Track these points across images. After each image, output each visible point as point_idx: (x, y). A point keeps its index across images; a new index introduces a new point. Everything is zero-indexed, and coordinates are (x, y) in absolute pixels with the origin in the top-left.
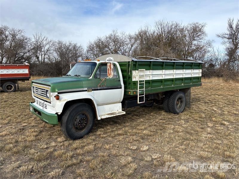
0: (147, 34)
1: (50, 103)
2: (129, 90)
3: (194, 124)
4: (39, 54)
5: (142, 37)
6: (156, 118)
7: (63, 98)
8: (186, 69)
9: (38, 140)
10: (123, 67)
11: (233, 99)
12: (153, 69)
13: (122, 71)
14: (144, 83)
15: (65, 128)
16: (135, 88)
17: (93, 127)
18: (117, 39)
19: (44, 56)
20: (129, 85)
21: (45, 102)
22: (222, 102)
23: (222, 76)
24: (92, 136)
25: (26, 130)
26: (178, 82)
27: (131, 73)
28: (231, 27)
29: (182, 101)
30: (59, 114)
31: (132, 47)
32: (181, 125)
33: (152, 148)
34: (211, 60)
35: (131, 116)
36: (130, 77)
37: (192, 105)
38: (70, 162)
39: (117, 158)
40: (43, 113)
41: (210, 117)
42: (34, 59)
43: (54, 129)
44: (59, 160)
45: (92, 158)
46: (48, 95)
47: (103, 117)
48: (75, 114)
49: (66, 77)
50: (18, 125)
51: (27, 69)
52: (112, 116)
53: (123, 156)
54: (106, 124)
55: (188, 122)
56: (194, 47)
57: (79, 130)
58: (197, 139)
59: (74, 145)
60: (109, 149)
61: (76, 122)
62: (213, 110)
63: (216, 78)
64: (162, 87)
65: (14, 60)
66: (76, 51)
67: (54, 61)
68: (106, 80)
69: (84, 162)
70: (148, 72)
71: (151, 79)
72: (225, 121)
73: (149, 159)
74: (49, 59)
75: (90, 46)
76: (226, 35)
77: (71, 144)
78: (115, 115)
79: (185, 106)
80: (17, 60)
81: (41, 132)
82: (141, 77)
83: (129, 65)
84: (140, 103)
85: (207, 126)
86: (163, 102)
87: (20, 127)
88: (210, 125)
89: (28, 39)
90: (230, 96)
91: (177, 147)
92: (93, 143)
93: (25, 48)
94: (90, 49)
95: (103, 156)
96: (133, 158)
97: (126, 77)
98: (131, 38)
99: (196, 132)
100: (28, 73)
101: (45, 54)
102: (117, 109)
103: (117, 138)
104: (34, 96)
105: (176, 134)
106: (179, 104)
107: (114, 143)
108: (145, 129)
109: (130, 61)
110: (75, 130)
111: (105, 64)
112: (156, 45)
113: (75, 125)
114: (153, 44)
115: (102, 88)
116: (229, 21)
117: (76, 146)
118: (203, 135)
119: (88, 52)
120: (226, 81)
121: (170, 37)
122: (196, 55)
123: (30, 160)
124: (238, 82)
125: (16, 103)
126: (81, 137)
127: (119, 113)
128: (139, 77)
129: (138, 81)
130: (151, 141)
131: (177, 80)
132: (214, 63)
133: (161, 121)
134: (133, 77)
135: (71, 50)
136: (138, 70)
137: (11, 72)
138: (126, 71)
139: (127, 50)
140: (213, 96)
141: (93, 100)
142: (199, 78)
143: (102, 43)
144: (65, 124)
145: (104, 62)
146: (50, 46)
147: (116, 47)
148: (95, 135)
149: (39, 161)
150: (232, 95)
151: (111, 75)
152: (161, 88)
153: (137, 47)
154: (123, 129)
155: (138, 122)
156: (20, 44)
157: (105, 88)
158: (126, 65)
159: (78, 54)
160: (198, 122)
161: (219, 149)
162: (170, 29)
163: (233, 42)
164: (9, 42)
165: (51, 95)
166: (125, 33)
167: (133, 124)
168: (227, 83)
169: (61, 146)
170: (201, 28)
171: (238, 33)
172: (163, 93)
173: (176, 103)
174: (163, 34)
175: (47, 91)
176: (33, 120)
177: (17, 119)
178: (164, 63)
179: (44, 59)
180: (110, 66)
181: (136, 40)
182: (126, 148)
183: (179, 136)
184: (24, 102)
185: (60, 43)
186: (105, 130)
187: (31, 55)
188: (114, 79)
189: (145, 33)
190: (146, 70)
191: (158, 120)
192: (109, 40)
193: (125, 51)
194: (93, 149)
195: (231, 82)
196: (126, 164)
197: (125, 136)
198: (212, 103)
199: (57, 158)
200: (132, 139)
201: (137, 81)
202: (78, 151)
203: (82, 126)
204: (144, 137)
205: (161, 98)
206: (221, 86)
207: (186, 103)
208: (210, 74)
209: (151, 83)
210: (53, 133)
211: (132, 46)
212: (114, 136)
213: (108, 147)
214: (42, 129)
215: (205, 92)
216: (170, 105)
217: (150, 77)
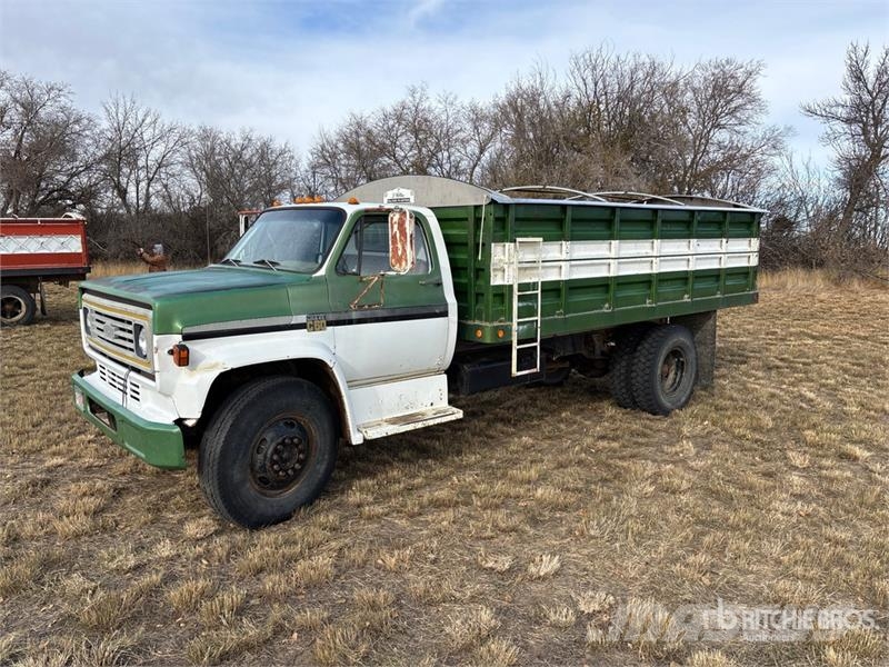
0: (541, 101)
1: (152, 377)
2: (477, 322)
3: (735, 455)
4: (126, 180)
5: (520, 116)
6: (583, 432)
7: (204, 357)
8: (700, 236)
9: (104, 530)
10: (453, 228)
11: (873, 354)
12: (573, 238)
13: (450, 245)
14: (539, 292)
15: (215, 479)
16: (502, 313)
17: (332, 471)
18: (426, 120)
19: (149, 185)
20: (477, 302)
21: (132, 374)
22: (833, 366)
23: (821, 264)
24: (329, 509)
25: (57, 488)
26: (667, 289)
27: (488, 255)
28: (858, 76)
29: (683, 363)
30: (190, 423)
31: (481, 153)
32: (683, 461)
33: (576, 565)
34: (781, 203)
35: (484, 424)
36: (483, 270)
37: (719, 377)
38: (231, 638)
39: (433, 610)
40: (124, 420)
41: (793, 428)
42: (107, 199)
43: (176, 482)
44: (186, 623)
45: (326, 614)
46: (143, 344)
47: (373, 434)
48: (255, 424)
49: (220, 270)
50: (26, 464)
51: (76, 234)
52: (410, 427)
53: (456, 601)
54: (386, 457)
55: (709, 447)
56: (715, 155)
57: (273, 488)
58: (756, 524)
59: (251, 556)
60: (398, 572)
61: (260, 457)
62: (802, 397)
63: (801, 273)
64: (606, 309)
65: (34, 202)
66: (269, 167)
67: (184, 204)
68: (383, 280)
69: (293, 632)
70: (554, 250)
71: (564, 278)
72: (855, 443)
73: (564, 616)
74: (168, 198)
75: (323, 147)
76: (840, 109)
77: (240, 549)
78: (420, 425)
79: (694, 384)
80: (42, 203)
81: (119, 493)
82: (526, 269)
83: (478, 220)
84: (519, 373)
85: (786, 465)
86: (610, 367)
87: (34, 472)
88: (798, 459)
89: (85, 122)
90: (858, 343)
91: (677, 559)
92: (333, 544)
93: (74, 157)
94: (321, 161)
95: (374, 606)
96: (499, 612)
97: (466, 269)
98: (477, 118)
99: (747, 492)
100: (80, 251)
101: (150, 181)
102: (431, 400)
103: (430, 518)
104: (90, 346)
105: (670, 499)
106: (672, 375)
107: (420, 544)
108: (543, 478)
109: (484, 203)
110: (257, 487)
111: (380, 217)
112: (573, 144)
113: (257, 468)
114: (561, 141)
115: (368, 314)
116: (853, 55)
117: (261, 558)
118: (776, 504)
119: (314, 173)
120: (837, 282)
121: (627, 113)
122: (724, 182)
123: (62, 623)
124: (883, 287)
125: (31, 371)
126: (283, 518)
127: (439, 414)
128: (520, 269)
129: (516, 288)
130: (570, 532)
131: (667, 280)
132: (790, 214)
133: (602, 444)
134: (495, 270)
135: (250, 165)
136: (515, 241)
137: (15, 246)
138: (466, 244)
139: (464, 165)
140: (793, 342)
141: (331, 365)
142: (747, 273)
143: (368, 139)
144: (215, 468)
145: (376, 206)
146: (170, 146)
147: (420, 151)
148: (340, 505)
149: (100, 629)
150: (866, 338)
151: (406, 260)
152: (605, 312)
153: (500, 155)
154: (455, 478)
155: (513, 448)
156: (52, 139)
157: (380, 314)
158: (467, 219)
159: (279, 181)
160: (750, 450)
161: (848, 566)
162: (627, 82)
163: (864, 134)
164: (10, 132)
165: (155, 345)
166: (456, 98)
167: (491, 458)
168: (841, 292)
169: (198, 558)
170: (744, 82)
171: (885, 102)
172: (607, 331)
173: (659, 372)
174: (599, 103)
175: (139, 328)
176: (89, 442)
177: (28, 438)
178: (618, 212)
179: (148, 196)
180: (401, 225)
181: (497, 124)
182: (468, 564)
183: (679, 510)
184: (62, 365)
185: (206, 136)
186: (380, 485)
187: (96, 184)
188: (420, 277)
189: (533, 101)
190: (545, 241)
191: (589, 440)
192: (393, 126)
193: (457, 168)
194: (331, 571)
195: (856, 286)
196: (472, 644)
197: (463, 509)
198: (795, 370)
199: (177, 614)
200: (489, 526)
201: (511, 286)
202: (269, 582)
203: (286, 471)
204: (540, 514)
205: (603, 353)
206: (822, 301)
207: (697, 371)
208: (776, 256)
209: (563, 292)
210: (167, 499)
211: (482, 151)
212: (416, 509)
213: (393, 560)
214: (124, 479)
215: (761, 325)
216: (639, 378)
217: (563, 268)
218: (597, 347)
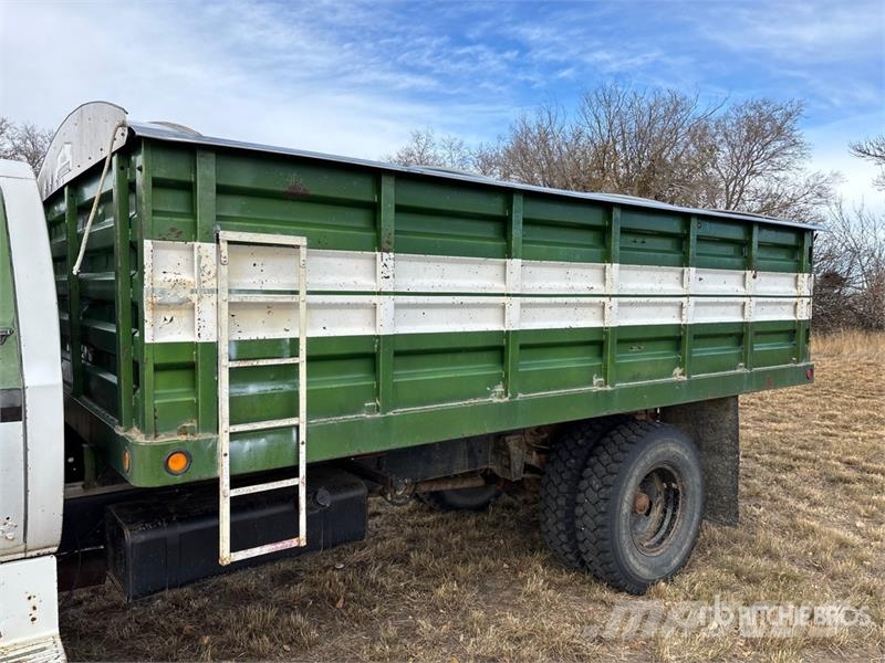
14: (301, 360)
29: (676, 493)
64: (497, 396)
71: (380, 330)
82: (255, 306)
84: (242, 557)
106: (655, 514)
128: (235, 306)
129: (224, 350)
132: (841, 270)
136: (216, 239)
140: (861, 432)
142: (794, 332)
152: (495, 403)
170: (783, 123)
173: (626, 509)
174: (615, 143)
208: (827, 315)
215: (812, 403)
216: (587, 518)
217: (380, 310)
218: (514, 458)
